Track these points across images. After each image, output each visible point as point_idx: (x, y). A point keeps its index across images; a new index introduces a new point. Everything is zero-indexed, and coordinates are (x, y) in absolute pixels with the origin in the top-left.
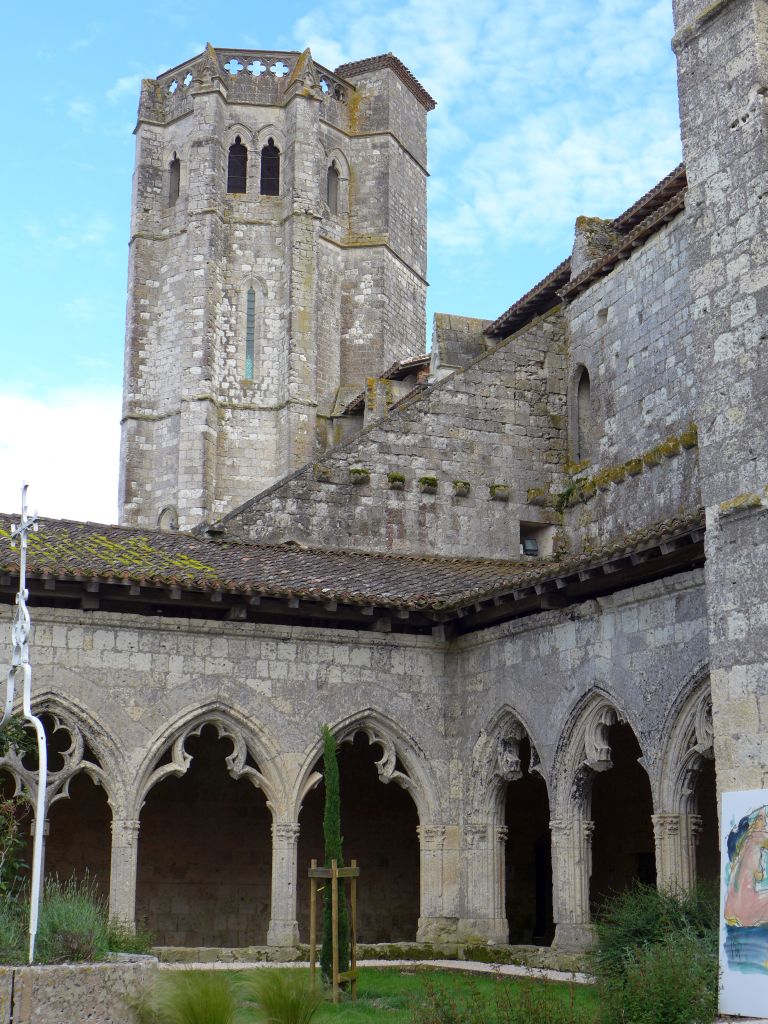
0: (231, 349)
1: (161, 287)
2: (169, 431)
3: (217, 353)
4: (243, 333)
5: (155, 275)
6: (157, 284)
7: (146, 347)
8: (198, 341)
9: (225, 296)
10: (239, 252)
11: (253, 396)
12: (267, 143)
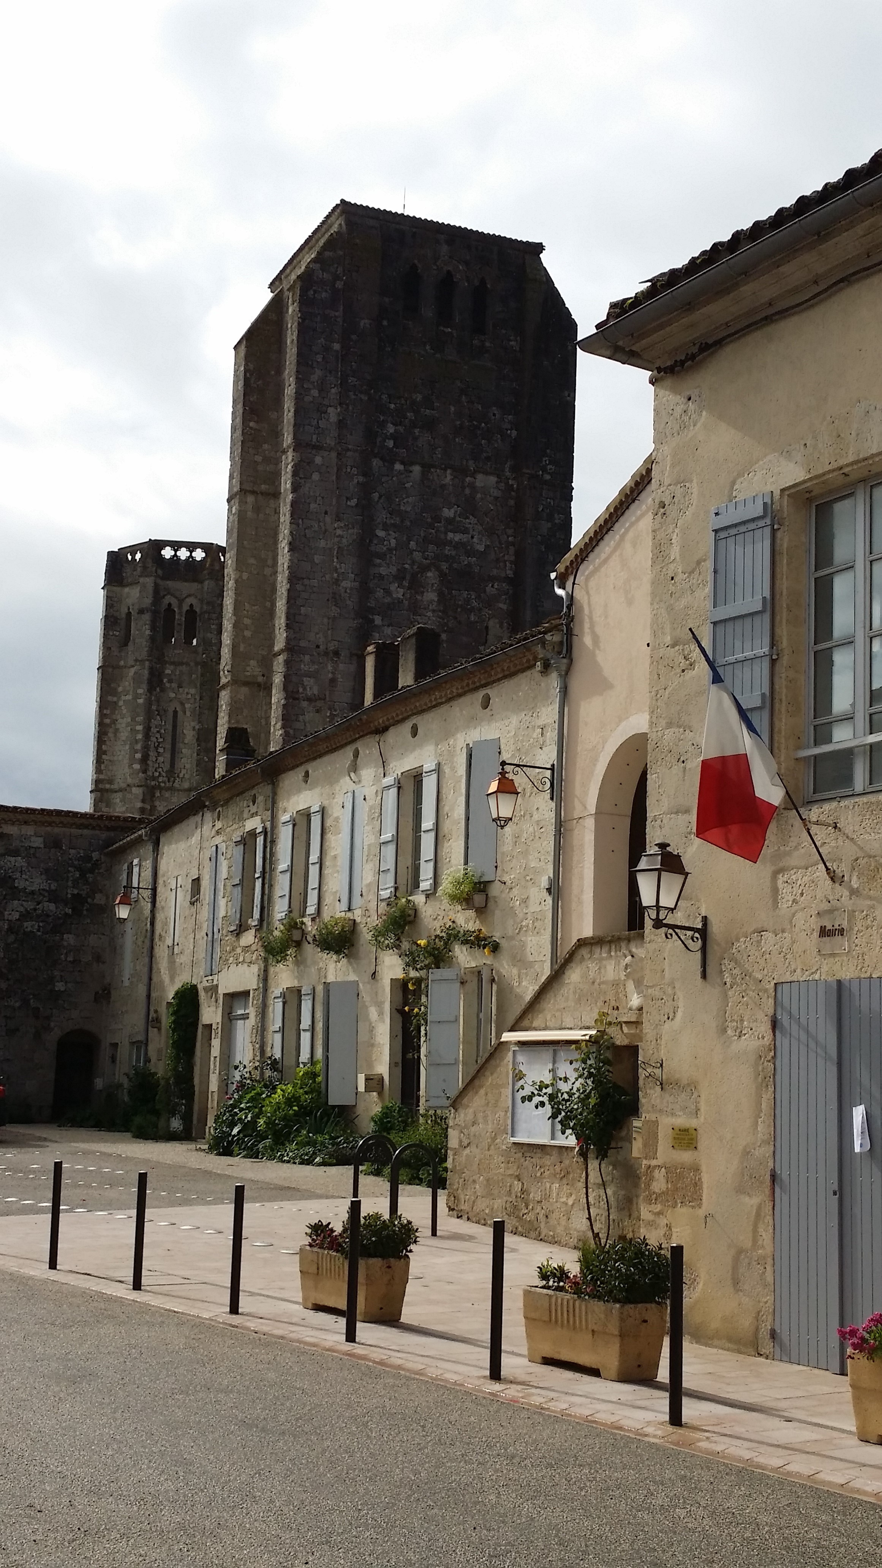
0: (161, 750)
1: (118, 701)
2: (121, 801)
3: (151, 753)
4: (169, 739)
5: (114, 693)
6: (115, 699)
7: (107, 743)
8: (138, 747)
9: (158, 715)
10: (168, 685)
11: (174, 782)
12: (188, 608)
